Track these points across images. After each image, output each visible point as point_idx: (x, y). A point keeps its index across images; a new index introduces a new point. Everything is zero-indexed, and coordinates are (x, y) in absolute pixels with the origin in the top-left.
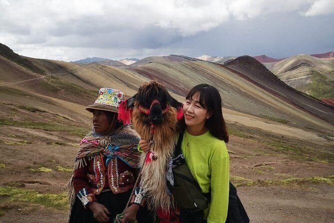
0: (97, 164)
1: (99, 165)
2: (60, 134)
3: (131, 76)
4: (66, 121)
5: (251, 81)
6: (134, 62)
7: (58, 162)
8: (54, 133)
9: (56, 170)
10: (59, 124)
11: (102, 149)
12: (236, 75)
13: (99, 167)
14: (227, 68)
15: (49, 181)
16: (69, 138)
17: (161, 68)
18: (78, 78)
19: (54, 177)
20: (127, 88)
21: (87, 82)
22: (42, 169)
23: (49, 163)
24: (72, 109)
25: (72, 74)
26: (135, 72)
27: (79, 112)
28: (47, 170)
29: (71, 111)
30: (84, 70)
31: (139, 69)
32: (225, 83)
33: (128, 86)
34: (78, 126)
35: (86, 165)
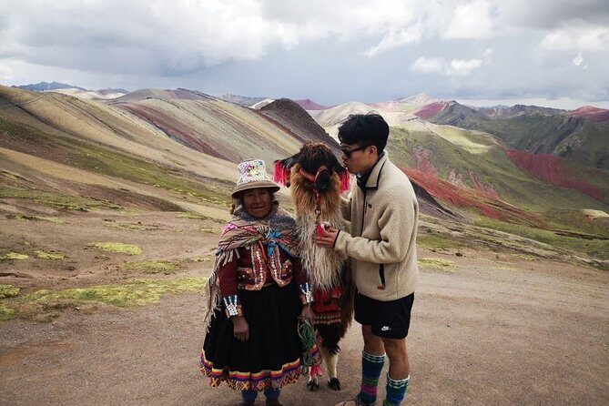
0: (257, 255)
1: (258, 255)
2: (20, 202)
3: (119, 117)
4: (21, 181)
5: (293, 134)
6: (121, 95)
7: (34, 246)
8: (9, 201)
9: (36, 256)
10: (11, 187)
11: (260, 236)
12: (273, 125)
13: (259, 258)
14: (261, 115)
15: (30, 273)
16: (35, 208)
17: (166, 107)
18: (31, 114)
19: (35, 266)
20: (113, 134)
21: (47, 122)
22: (13, 256)
23: (21, 247)
24: (25, 164)
25: (21, 107)
26: (126, 112)
27: (37, 168)
28: (21, 257)
29: (23, 166)
30: (40, 101)
31: (132, 106)
32: (258, 136)
33: (115, 132)
34: (43, 191)
35: (239, 257)
